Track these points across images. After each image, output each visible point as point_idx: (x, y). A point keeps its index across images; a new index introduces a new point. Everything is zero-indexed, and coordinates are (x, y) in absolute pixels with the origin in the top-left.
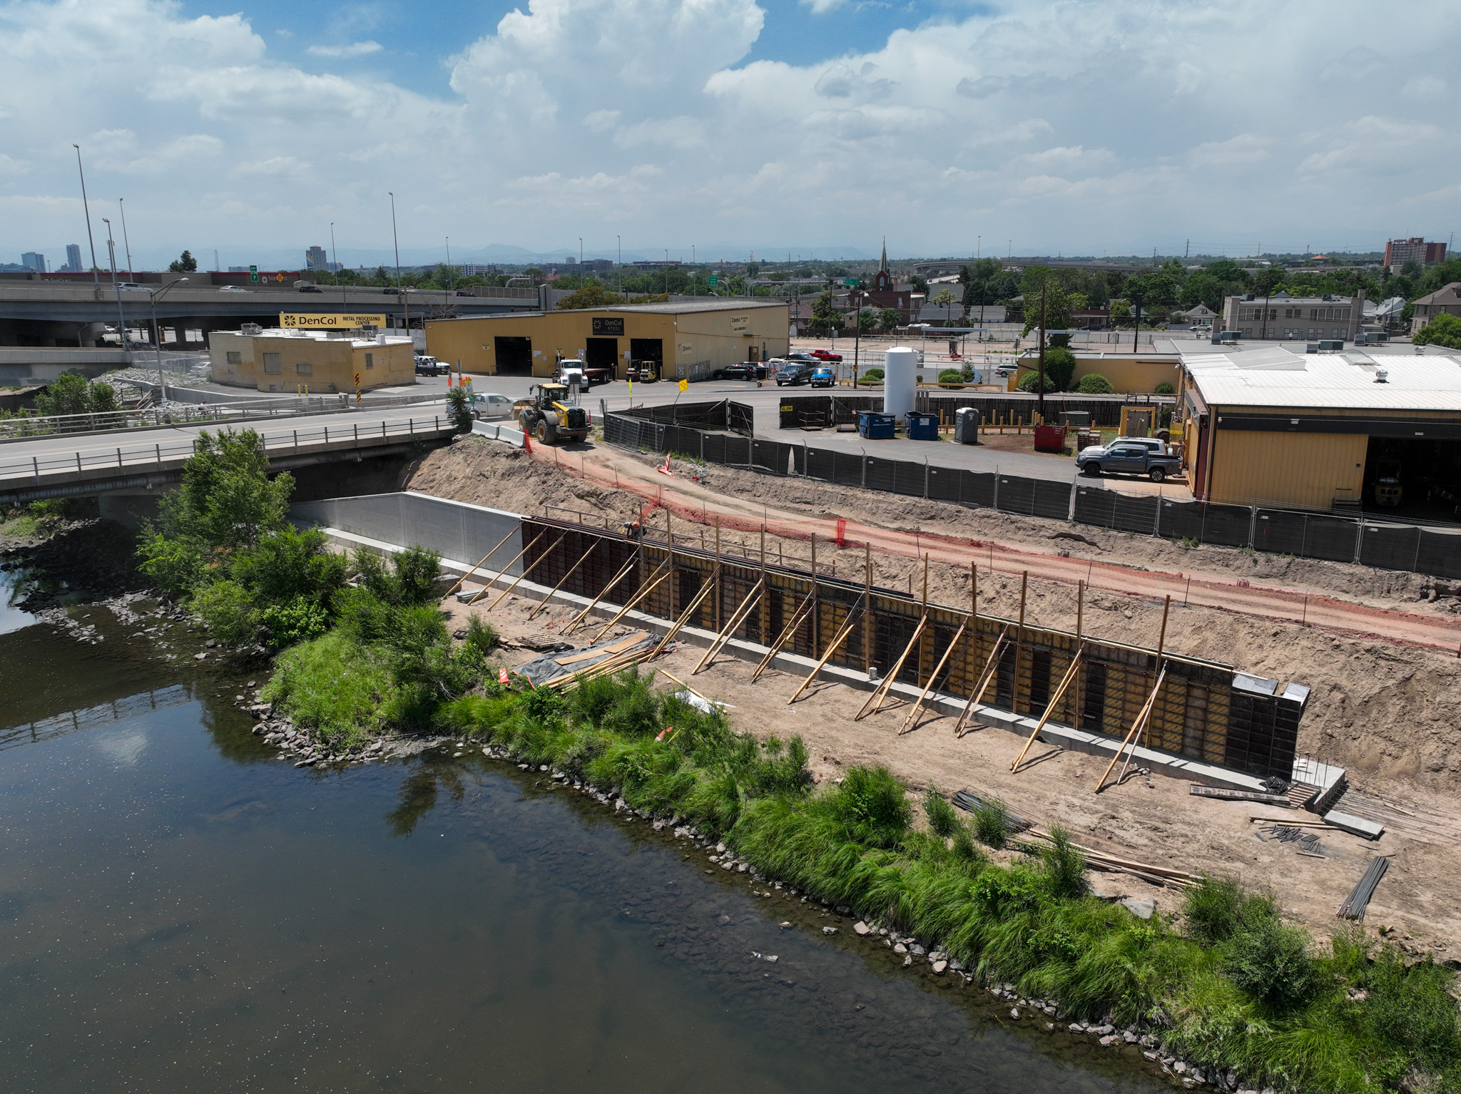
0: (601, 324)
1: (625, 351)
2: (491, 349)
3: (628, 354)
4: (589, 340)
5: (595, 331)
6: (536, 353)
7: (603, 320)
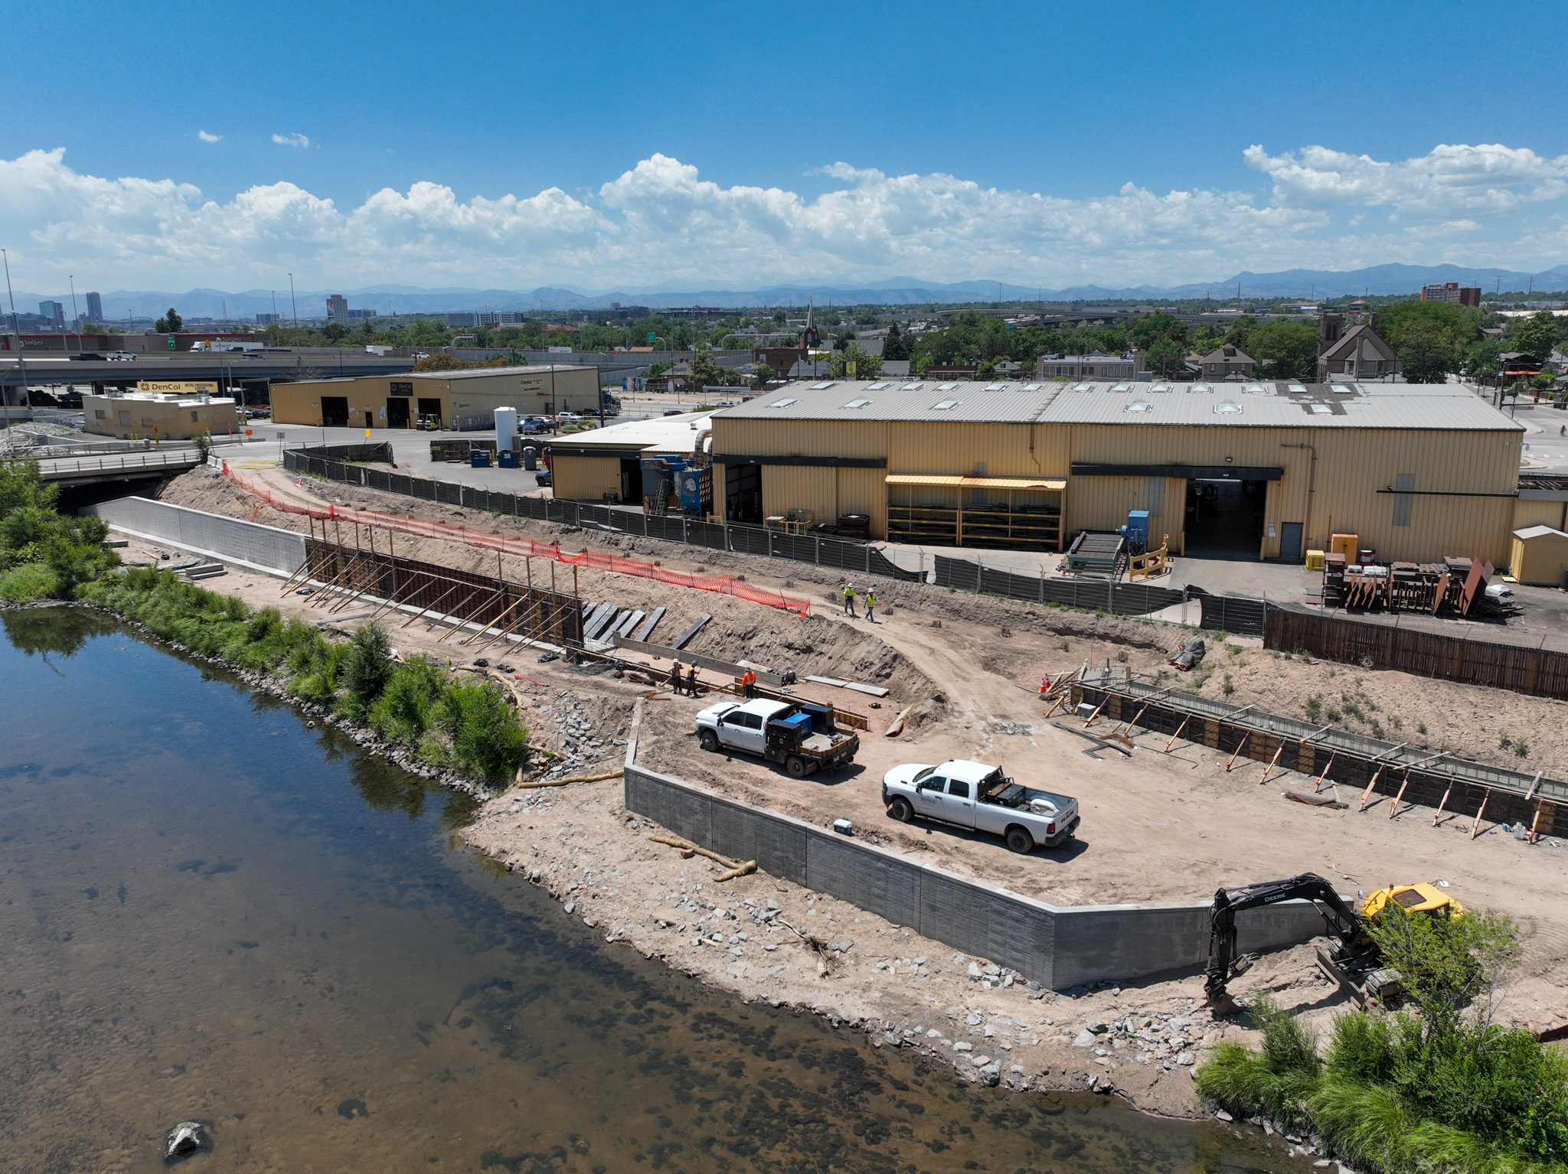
0: (396, 387)
1: (414, 408)
2: (319, 406)
3: (417, 410)
4: (389, 400)
5: (393, 393)
6: (351, 410)
7: (397, 384)
